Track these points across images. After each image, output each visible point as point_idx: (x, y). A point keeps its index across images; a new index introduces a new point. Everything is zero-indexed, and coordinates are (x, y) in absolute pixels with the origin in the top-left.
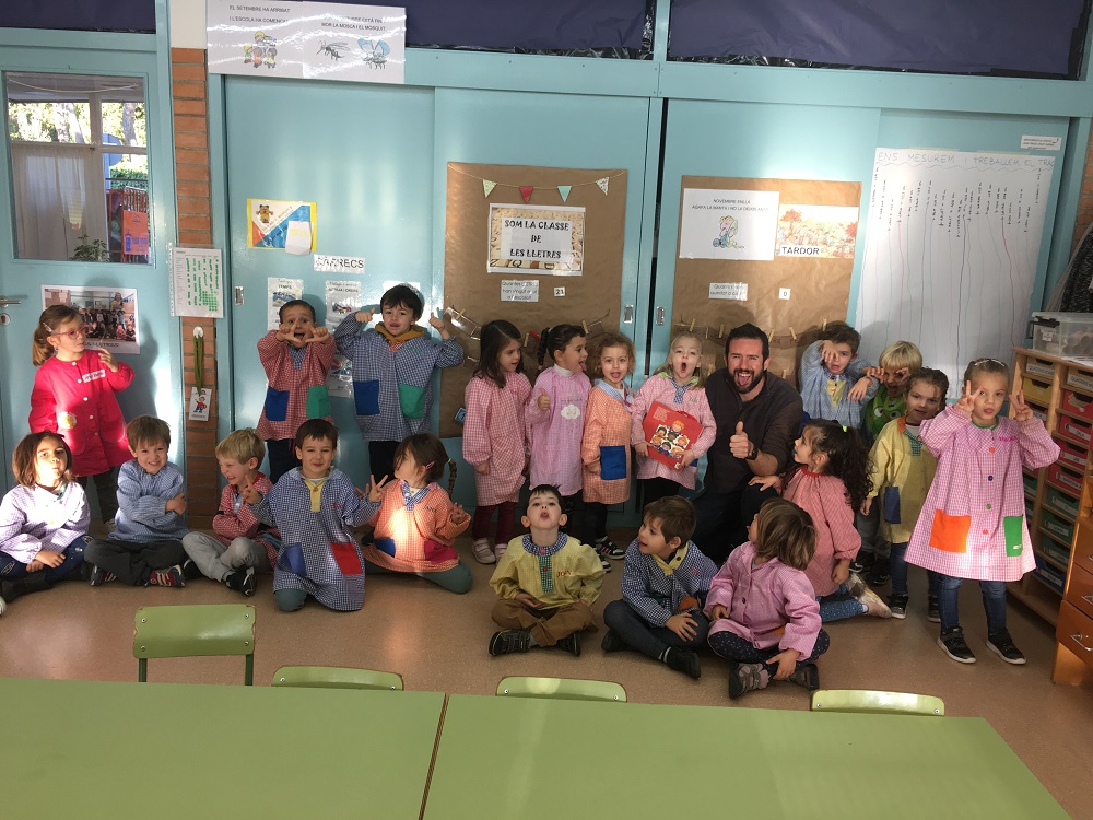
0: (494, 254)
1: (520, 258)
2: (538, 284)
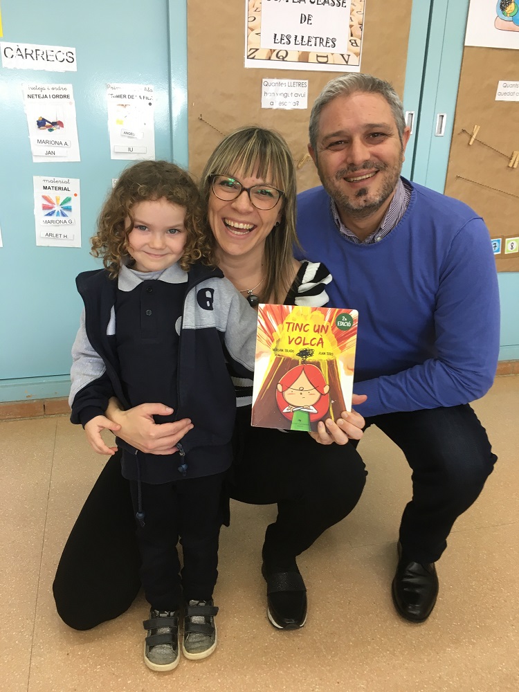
0: (251, 40)
1: (286, 47)
2: (307, 84)
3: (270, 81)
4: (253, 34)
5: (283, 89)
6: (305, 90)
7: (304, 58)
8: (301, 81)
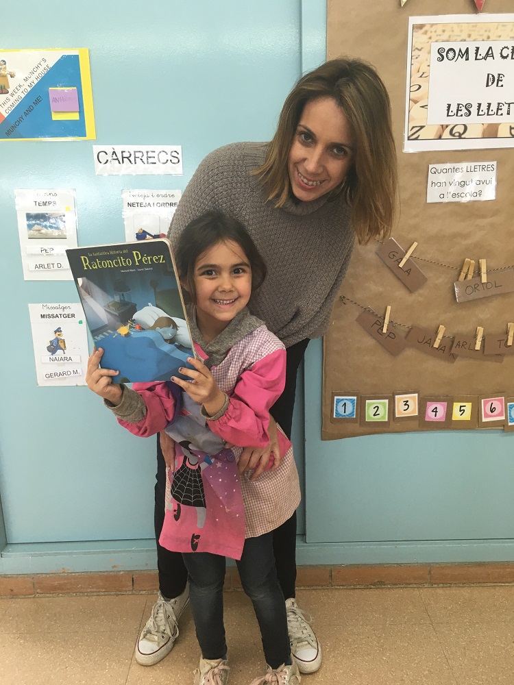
2: (495, 167)
3: (439, 166)
4: (417, 107)
5: (458, 177)
6: (492, 176)
7: (491, 132)
8: (486, 164)
